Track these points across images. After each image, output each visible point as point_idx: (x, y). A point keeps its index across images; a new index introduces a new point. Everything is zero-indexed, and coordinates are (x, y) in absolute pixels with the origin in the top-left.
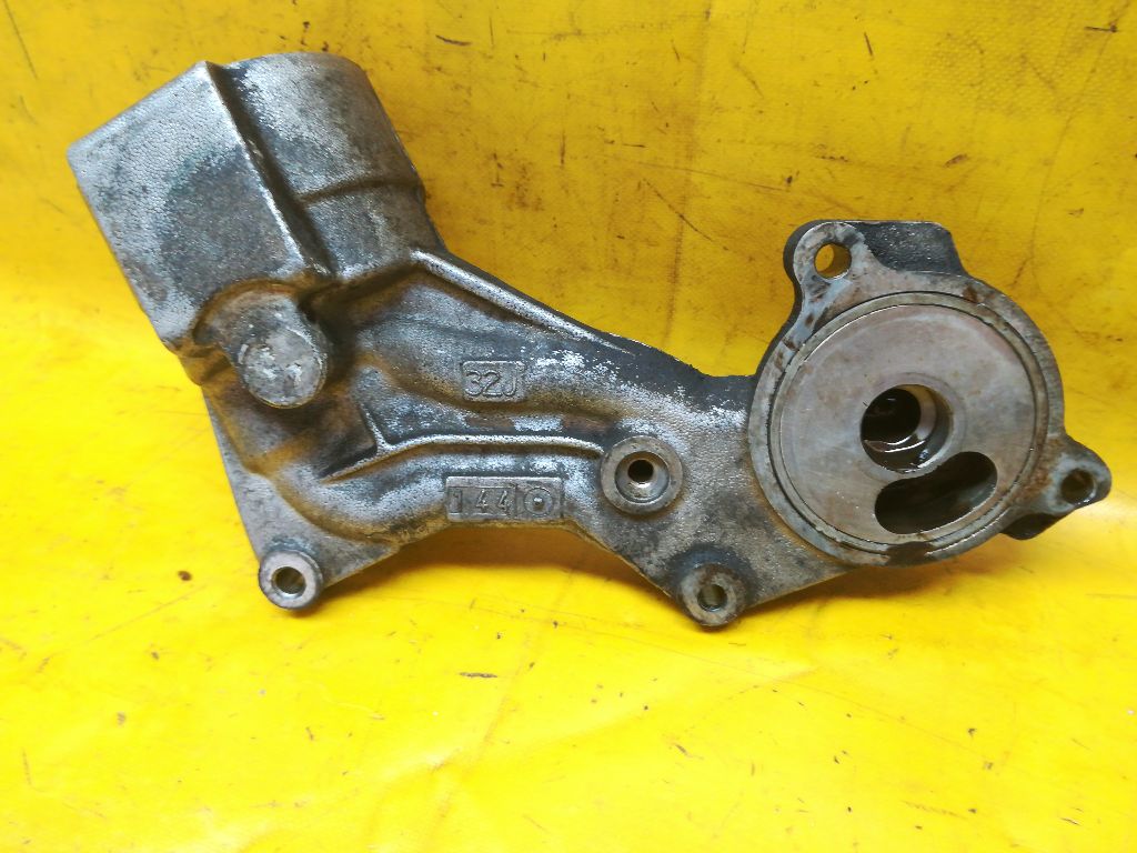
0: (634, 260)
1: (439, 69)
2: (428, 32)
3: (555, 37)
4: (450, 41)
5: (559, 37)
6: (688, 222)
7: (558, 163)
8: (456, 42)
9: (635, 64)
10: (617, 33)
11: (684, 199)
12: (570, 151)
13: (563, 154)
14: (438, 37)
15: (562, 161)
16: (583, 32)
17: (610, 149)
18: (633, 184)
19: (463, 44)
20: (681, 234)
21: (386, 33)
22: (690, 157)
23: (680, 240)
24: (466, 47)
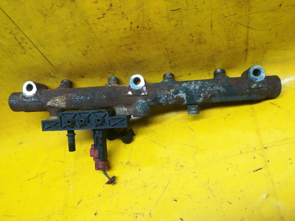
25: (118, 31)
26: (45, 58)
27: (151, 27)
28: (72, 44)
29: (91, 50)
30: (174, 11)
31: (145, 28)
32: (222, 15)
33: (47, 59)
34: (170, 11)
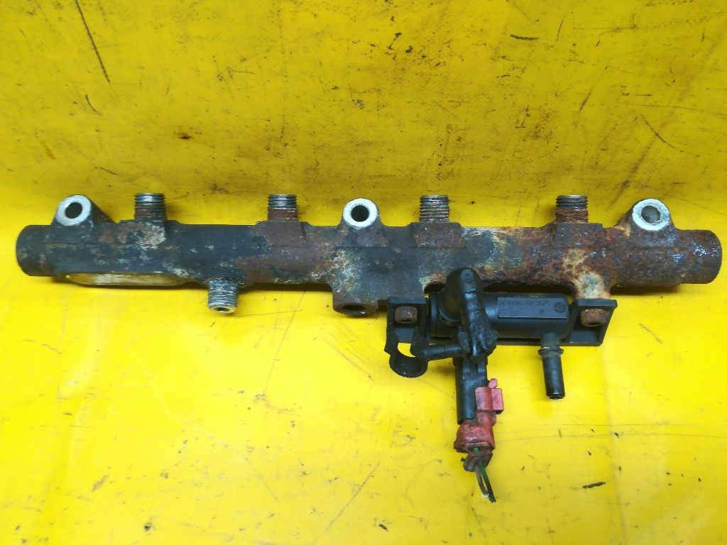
0: (610, 162)
1: (504, 57)
2: (504, 33)
3: (613, 31)
4: (522, 38)
5: (617, 30)
6: (660, 138)
7: (577, 108)
8: (526, 38)
9: (669, 45)
10: (665, 26)
11: (664, 125)
12: (589, 102)
13: (584, 103)
14: (512, 36)
15: (581, 108)
16: (638, 26)
17: (624, 98)
18: (631, 118)
19: (531, 39)
20: (651, 145)
21: (468, 36)
22: (680, 100)
23: (649, 148)
24: (533, 41)
25: (351, 43)
26: (95, 48)
27: (441, 61)
28: (200, 38)
29: (246, 72)
30: (520, 40)
31: (426, 59)
32: (622, 86)
33: (97, 53)
34: (508, 36)
